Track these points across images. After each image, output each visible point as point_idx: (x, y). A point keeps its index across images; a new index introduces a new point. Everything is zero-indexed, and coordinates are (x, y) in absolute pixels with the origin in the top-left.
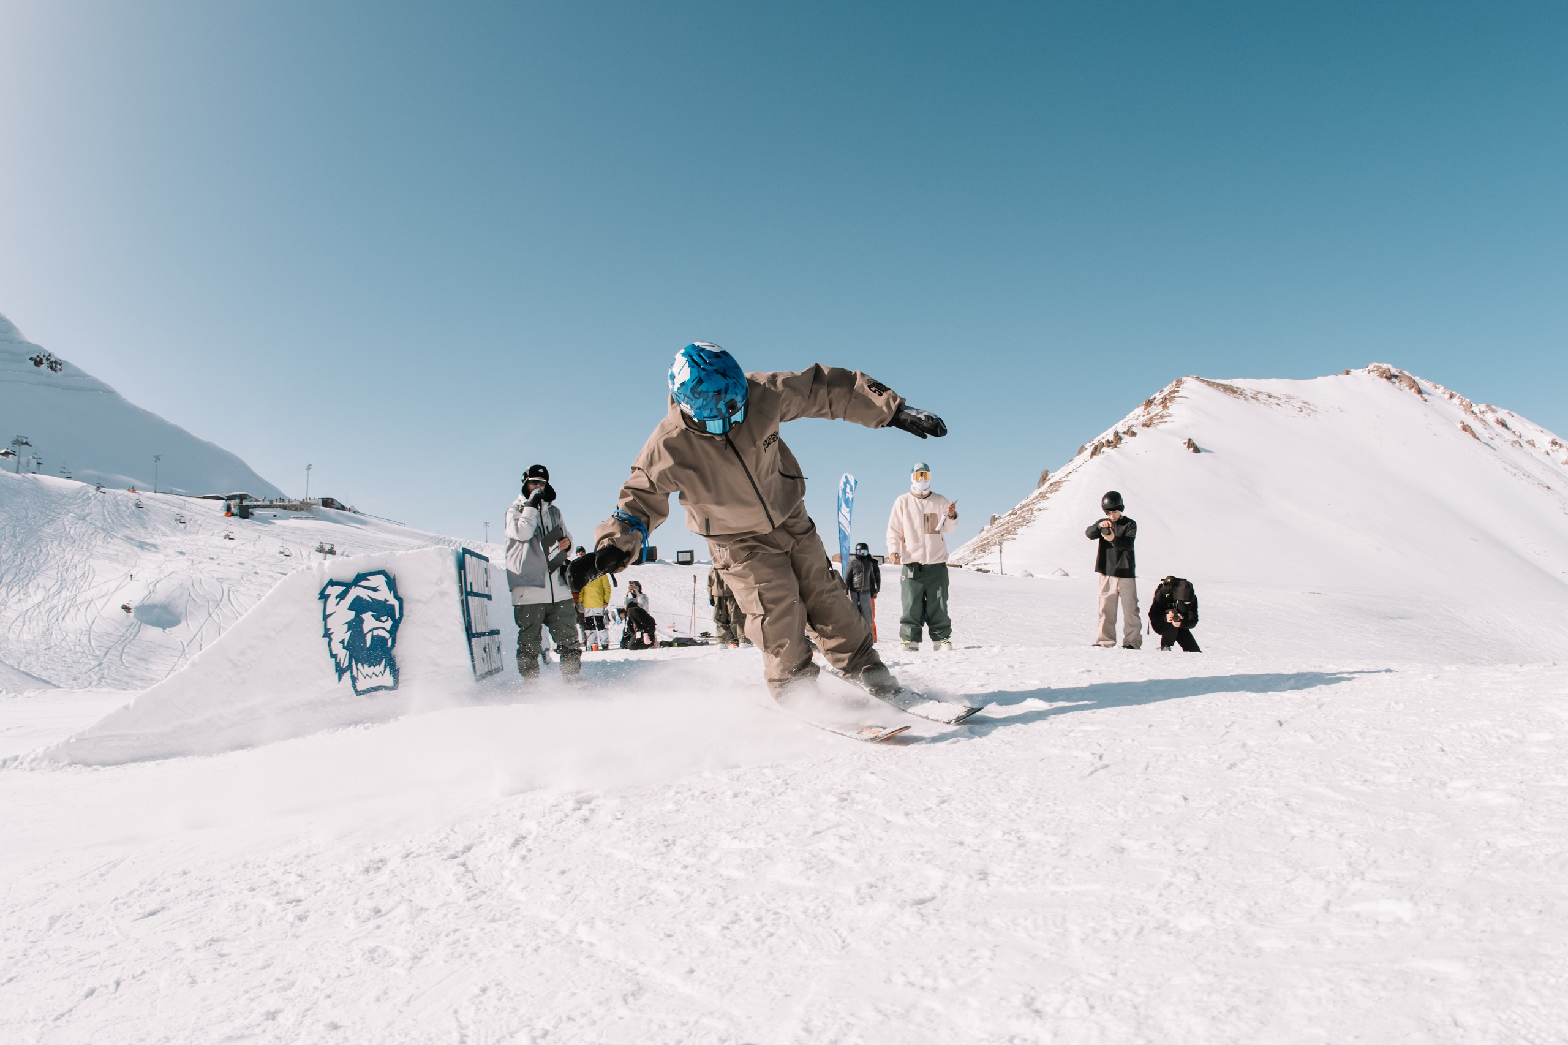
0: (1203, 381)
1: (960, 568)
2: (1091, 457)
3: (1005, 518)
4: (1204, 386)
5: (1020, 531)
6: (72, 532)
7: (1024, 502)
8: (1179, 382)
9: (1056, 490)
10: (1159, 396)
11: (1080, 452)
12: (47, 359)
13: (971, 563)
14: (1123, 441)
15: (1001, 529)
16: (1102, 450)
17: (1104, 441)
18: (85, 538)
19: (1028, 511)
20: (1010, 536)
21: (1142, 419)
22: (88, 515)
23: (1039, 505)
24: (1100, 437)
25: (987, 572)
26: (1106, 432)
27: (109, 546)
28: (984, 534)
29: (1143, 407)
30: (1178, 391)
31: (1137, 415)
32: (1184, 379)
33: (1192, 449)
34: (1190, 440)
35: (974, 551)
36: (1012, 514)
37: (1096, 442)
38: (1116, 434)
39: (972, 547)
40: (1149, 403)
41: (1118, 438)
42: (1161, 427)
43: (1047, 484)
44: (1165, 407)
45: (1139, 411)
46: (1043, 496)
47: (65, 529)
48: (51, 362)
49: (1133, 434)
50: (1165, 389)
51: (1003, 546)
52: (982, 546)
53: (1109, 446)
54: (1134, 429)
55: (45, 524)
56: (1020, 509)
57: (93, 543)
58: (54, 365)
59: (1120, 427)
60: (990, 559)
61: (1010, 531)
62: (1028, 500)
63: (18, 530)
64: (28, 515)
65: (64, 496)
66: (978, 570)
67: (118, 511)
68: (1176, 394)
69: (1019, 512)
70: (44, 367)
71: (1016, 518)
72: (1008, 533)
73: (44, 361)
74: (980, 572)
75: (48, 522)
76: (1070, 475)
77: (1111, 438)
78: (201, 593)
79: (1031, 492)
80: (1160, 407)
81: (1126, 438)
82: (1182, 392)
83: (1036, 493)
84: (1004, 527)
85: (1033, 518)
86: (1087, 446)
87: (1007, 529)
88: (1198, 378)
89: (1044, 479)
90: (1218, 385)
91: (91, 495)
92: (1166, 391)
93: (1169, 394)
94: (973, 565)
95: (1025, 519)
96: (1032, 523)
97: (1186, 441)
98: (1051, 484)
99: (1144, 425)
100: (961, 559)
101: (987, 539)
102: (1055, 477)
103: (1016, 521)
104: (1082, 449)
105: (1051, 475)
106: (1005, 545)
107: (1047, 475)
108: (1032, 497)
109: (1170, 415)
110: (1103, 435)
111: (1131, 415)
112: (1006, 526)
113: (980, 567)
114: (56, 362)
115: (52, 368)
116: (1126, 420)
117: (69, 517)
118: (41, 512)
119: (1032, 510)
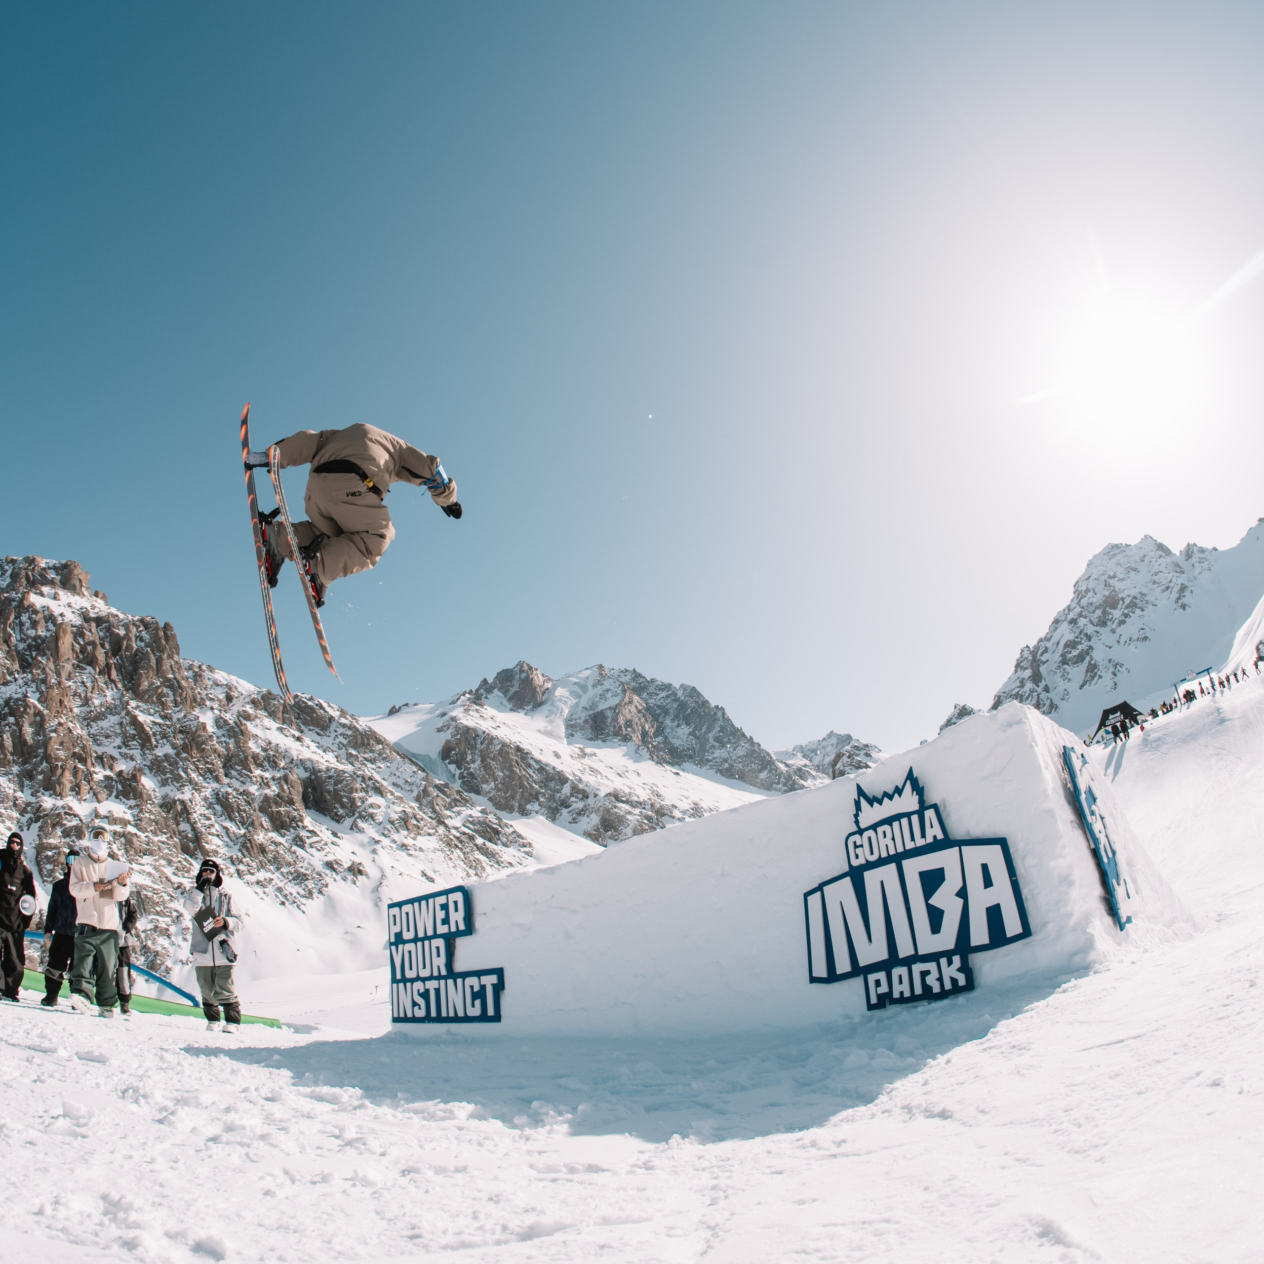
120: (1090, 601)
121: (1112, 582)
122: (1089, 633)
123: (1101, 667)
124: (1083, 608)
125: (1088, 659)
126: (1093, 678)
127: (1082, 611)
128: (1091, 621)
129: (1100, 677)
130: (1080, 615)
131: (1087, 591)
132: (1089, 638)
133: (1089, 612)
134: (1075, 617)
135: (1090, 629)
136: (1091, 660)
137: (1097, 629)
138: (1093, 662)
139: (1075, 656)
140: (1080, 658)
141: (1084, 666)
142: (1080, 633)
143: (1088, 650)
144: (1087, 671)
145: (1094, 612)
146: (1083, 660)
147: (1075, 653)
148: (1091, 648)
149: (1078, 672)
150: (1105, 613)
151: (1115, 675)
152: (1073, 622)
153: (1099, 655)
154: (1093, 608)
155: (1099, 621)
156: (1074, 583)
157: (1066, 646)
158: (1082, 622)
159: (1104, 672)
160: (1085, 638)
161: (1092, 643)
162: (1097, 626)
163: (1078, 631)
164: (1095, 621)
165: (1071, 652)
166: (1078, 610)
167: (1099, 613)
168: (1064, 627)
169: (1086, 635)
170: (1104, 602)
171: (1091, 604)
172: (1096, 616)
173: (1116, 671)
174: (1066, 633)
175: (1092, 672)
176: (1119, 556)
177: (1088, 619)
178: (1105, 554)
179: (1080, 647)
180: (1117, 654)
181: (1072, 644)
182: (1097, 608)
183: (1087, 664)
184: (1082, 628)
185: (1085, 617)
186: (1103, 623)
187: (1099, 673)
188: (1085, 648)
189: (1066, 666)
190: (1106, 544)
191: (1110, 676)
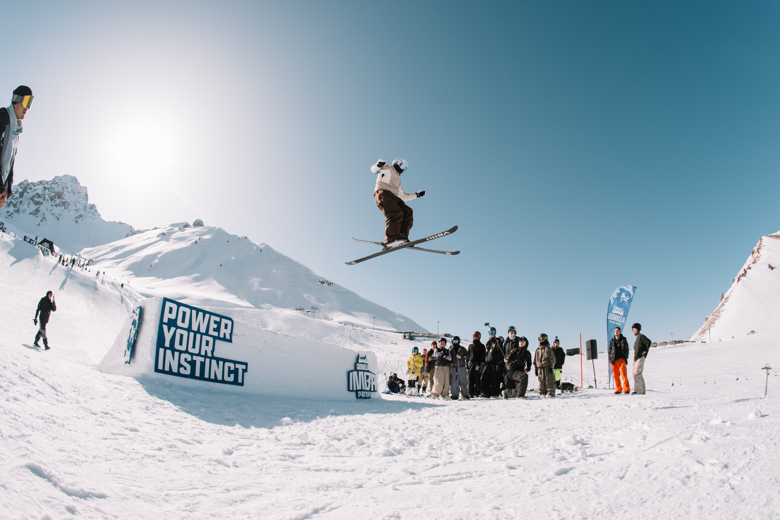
0: (769, 236)
1: (695, 343)
2: (738, 283)
3: (711, 317)
4: (769, 238)
5: (716, 322)
6: (336, 340)
7: (716, 309)
8: (761, 239)
9: (727, 301)
10: (756, 248)
11: (733, 282)
12: (326, 282)
13: (699, 340)
14: (747, 273)
15: (709, 322)
16: (741, 279)
17: (741, 275)
18: (342, 343)
19: (718, 312)
20: (713, 325)
21: (752, 260)
22: (344, 335)
23: (722, 309)
24: (738, 274)
25: (705, 342)
26: (741, 270)
27: (352, 346)
28: (703, 326)
29: (751, 255)
30: (761, 244)
31: (750, 259)
32: (763, 237)
33: (770, 268)
34: (769, 264)
35: (700, 334)
36: (713, 315)
37: (738, 276)
38: (745, 270)
39: (699, 333)
40: (753, 252)
41: (745, 272)
42: (759, 262)
43: (724, 299)
44: (759, 253)
45: (750, 257)
46: (723, 305)
47: (333, 339)
48: (329, 283)
49: (750, 268)
50: (757, 245)
51: (710, 330)
52: (703, 331)
53: (743, 276)
54: (750, 266)
55: (324, 336)
56: (715, 312)
57: (345, 344)
58: (330, 284)
59: (745, 267)
60: (706, 337)
61: (712, 323)
62: (718, 308)
63: (312, 337)
64: (317, 333)
65: (333, 328)
66: (702, 342)
67: (357, 335)
68: (761, 245)
69: (715, 314)
70: (325, 284)
71: (714, 317)
72: (712, 324)
73: (325, 282)
74: (702, 343)
75: (326, 336)
76: (731, 293)
77: (743, 272)
78: (389, 365)
79: (719, 304)
80: (757, 253)
81: (748, 271)
82: (763, 244)
83: (720, 304)
84: (710, 321)
85: (720, 315)
86: (735, 278)
87: (711, 322)
88: (767, 235)
89: (722, 297)
90: (774, 236)
91: (345, 328)
92: (758, 245)
93: (759, 247)
94: (700, 340)
95: (717, 316)
96: (720, 317)
97: (768, 265)
98: (725, 299)
99: (753, 263)
100: (696, 338)
101: (704, 328)
102: (725, 296)
103: (714, 318)
104: (734, 280)
105: (725, 295)
106: (711, 329)
107: (723, 295)
108: (719, 306)
109: (761, 256)
110: (740, 272)
111: (748, 260)
112: (711, 321)
113: (702, 341)
114: (330, 283)
115: (329, 285)
116: (746, 263)
117: (335, 335)
118: (324, 332)
119: (719, 312)
120: (55, 187)
121: (65, 189)
122: (46, 198)
123: (40, 213)
124: (51, 187)
125: (39, 206)
126: (36, 214)
127: (50, 188)
128: (49, 194)
129: (37, 217)
130: (48, 189)
131: (57, 183)
132: (44, 200)
133: (51, 191)
134: (47, 188)
135: (47, 197)
136: (39, 208)
137: (49, 199)
138: (39, 209)
139: (36, 201)
140: (37, 203)
141: (36, 207)
142: (44, 195)
143: (41, 203)
144: (35, 210)
145: (52, 192)
146: (37, 205)
147: (37, 199)
148: (42, 203)
149: (33, 207)
150: (55, 196)
151: (42, 221)
152: (45, 188)
153: (42, 208)
154: (53, 191)
155: (51, 197)
156: (56, 176)
157: (37, 194)
158: (47, 191)
159: (39, 216)
160: (43, 198)
161: (44, 202)
162: (49, 198)
163: (44, 193)
164: (50, 196)
165: (36, 198)
166: (49, 186)
167: (53, 194)
168: (41, 187)
169: (44, 197)
170: (58, 193)
171: (54, 189)
172: (52, 194)
173: (43, 220)
174: (39, 189)
175: (37, 212)
176: (74, 184)
177: (49, 193)
178: (71, 178)
179: (40, 199)
180: (48, 215)
181: (38, 196)
182: (54, 192)
183: (37, 208)
184: (45, 193)
185: (49, 191)
186: (52, 199)
187: (38, 215)
188: (41, 202)
189: (31, 201)
190: (74, 175)
191: (40, 220)
